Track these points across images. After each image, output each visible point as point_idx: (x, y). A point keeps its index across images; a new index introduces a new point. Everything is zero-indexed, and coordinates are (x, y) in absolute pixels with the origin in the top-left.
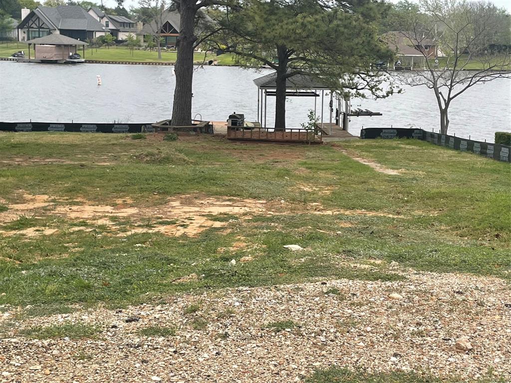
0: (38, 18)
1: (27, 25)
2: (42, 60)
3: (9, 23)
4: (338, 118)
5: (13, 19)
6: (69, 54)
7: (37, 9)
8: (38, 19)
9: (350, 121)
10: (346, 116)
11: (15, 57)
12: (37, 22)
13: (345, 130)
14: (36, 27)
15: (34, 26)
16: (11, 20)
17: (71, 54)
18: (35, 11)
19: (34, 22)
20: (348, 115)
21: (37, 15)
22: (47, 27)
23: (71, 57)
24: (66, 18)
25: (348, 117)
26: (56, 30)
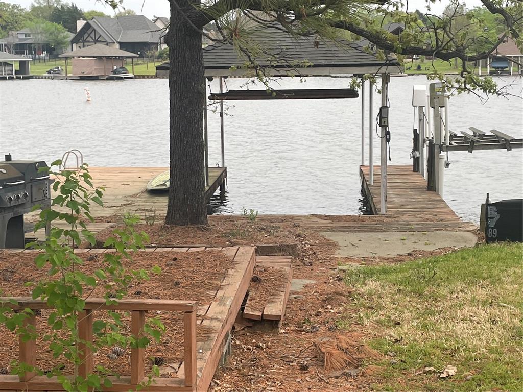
0: (94, 30)
1: (82, 38)
2: (80, 77)
3: (65, 38)
4: (417, 154)
5: (69, 33)
6: (113, 68)
7: (94, 20)
8: (93, 33)
9: (447, 165)
10: (436, 150)
11: (50, 73)
12: (92, 35)
13: (434, 190)
14: (93, 41)
15: (89, 39)
16: (67, 34)
17: (115, 68)
18: (91, 22)
19: (89, 35)
20: (441, 148)
21: (93, 27)
22: (104, 41)
23: (115, 72)
24: (128, 30)
25: (443, 153)
26: (114, 43)
